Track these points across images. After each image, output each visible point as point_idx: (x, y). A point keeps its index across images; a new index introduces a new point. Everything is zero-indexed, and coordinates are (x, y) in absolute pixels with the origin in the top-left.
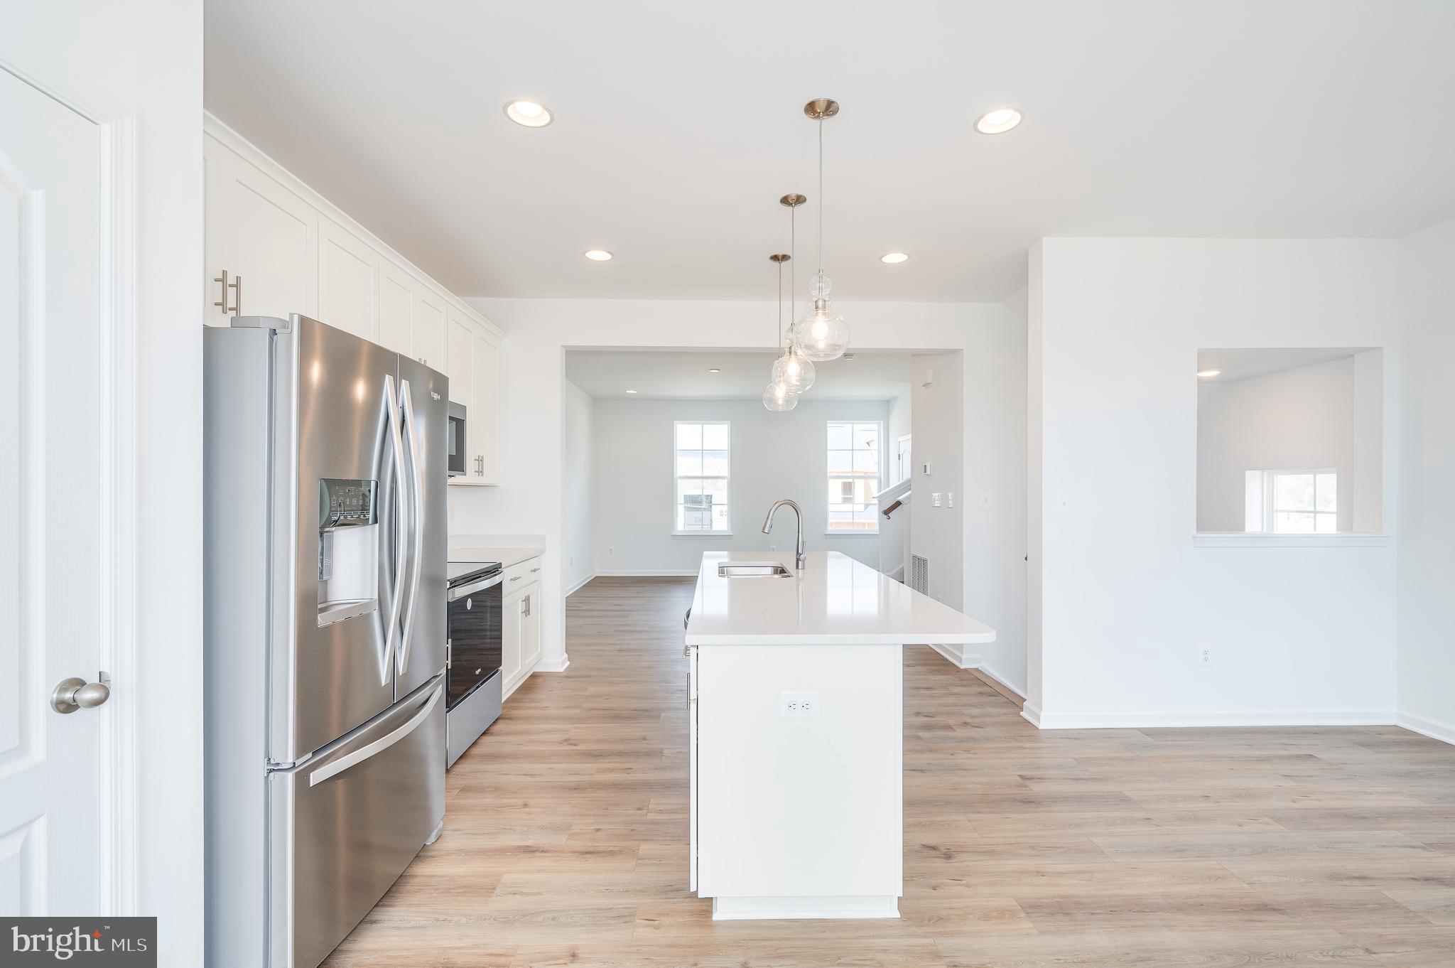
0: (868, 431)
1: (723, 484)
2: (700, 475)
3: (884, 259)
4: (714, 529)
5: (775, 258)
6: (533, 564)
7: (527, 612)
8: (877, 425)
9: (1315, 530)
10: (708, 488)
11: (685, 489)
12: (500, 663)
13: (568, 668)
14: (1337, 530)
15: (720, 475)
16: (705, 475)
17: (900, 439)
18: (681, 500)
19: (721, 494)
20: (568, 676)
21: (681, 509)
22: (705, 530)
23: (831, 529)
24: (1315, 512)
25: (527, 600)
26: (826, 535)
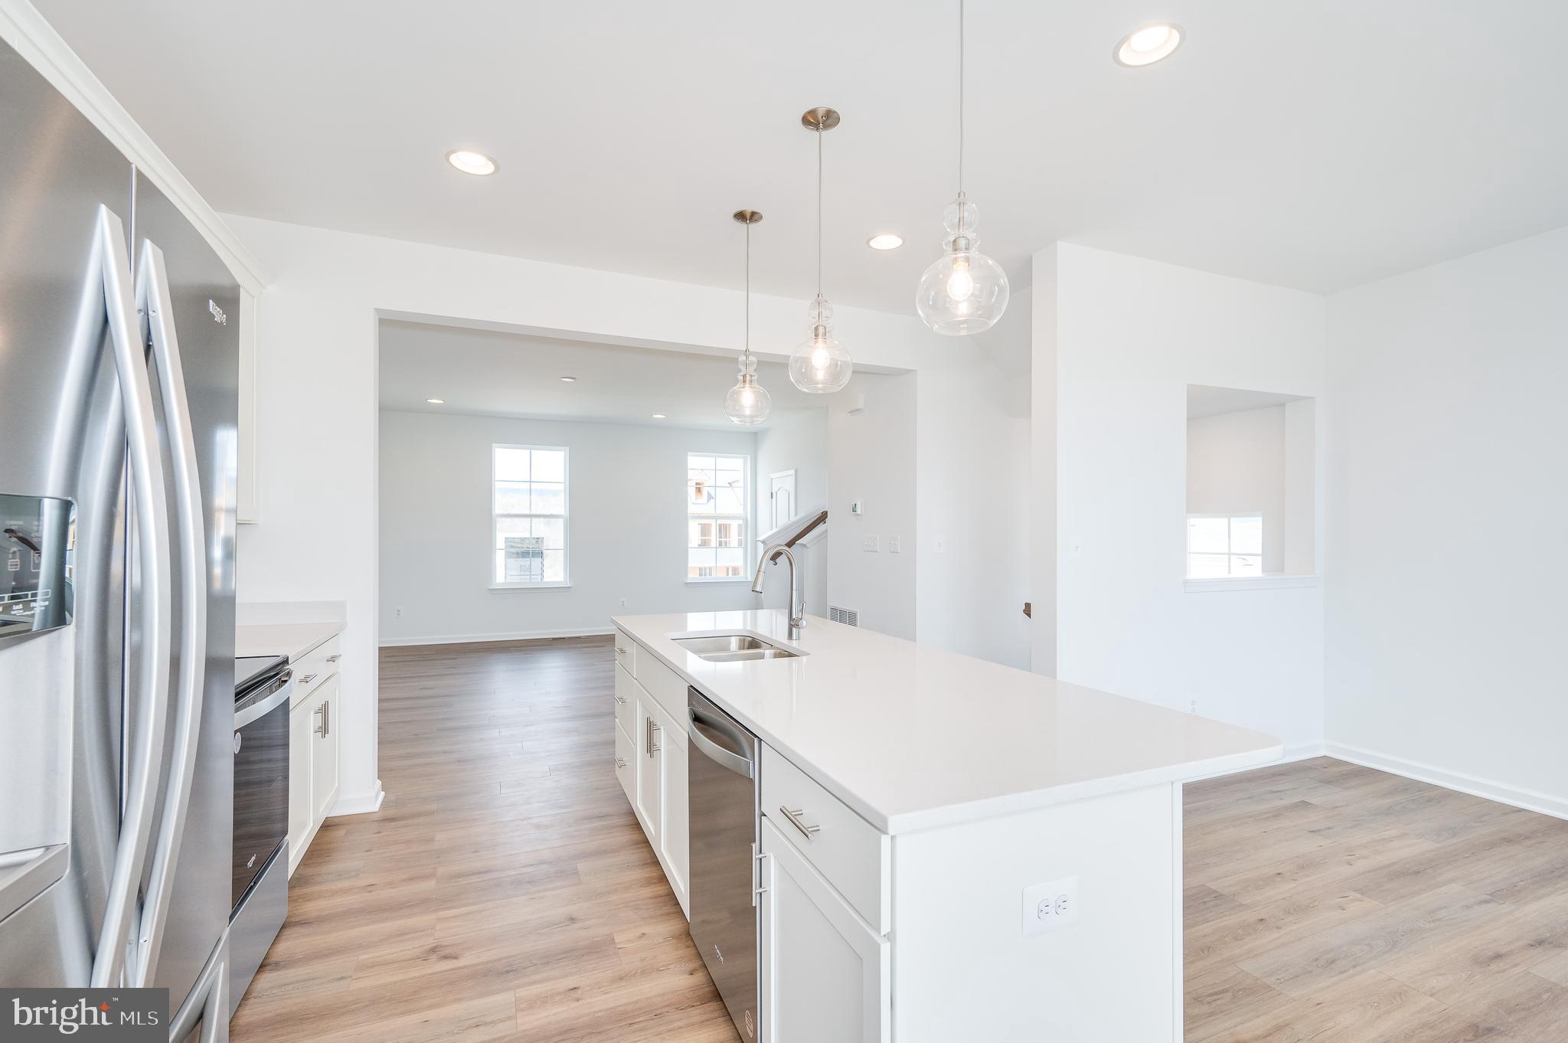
0: (734, 466)
1: (559, 526)
2: (527, 512)
3: (872, 243)
4: (546, 579)
5: (741, 216)
6: (328, 651)
7: (324, 730)
8: (742, 460)
9: (1229, 572)
10: (540, 529)
11: (505, 532)
12: (285, 832)
13: (385, 805)
14: (1264, 571)
15: (555, 513)
16: (534, 512)
17: (773, 476)
18: (500, 542)
19: (554, 537)
20: (388, 818)
21: (500, 557)
22: (536, 582)
23: (693, 576)
24: (1230, 554)
25: (324, 711)
26: (686, 583)
